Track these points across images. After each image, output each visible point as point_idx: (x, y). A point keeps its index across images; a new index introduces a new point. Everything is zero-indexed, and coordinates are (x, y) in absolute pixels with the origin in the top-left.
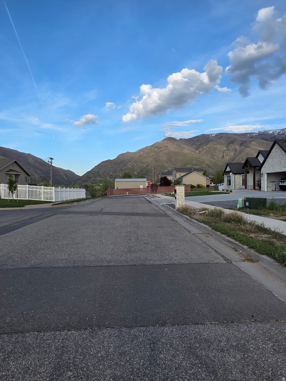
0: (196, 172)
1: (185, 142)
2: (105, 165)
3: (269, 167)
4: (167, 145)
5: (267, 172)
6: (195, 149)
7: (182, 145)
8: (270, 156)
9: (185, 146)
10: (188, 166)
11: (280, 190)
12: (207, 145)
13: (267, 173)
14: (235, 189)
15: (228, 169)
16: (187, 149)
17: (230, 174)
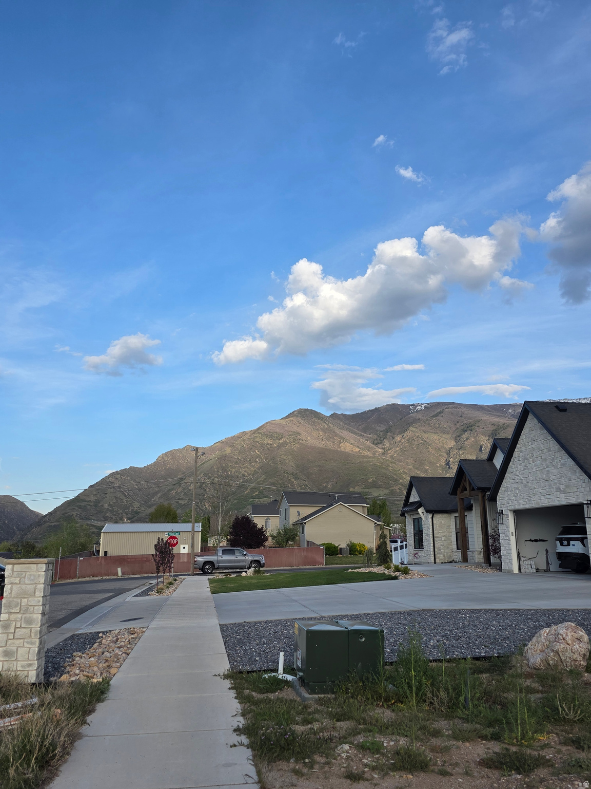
0: (345, 505)
1: (346, 424)
2: (120, 483)
3: (517, 489)
4: (299, 430)
5: (513, 508)
6: (373, 443)
7: (337, 431)
8: (516, 454)
9: (345, 434)
10: (354, 488)
11: (561, 569)
12: (404, 432)
13: (514, 511)
14: (437, 561)
15: (414, 497)
16: (352, 441)
17: (420, 510)
